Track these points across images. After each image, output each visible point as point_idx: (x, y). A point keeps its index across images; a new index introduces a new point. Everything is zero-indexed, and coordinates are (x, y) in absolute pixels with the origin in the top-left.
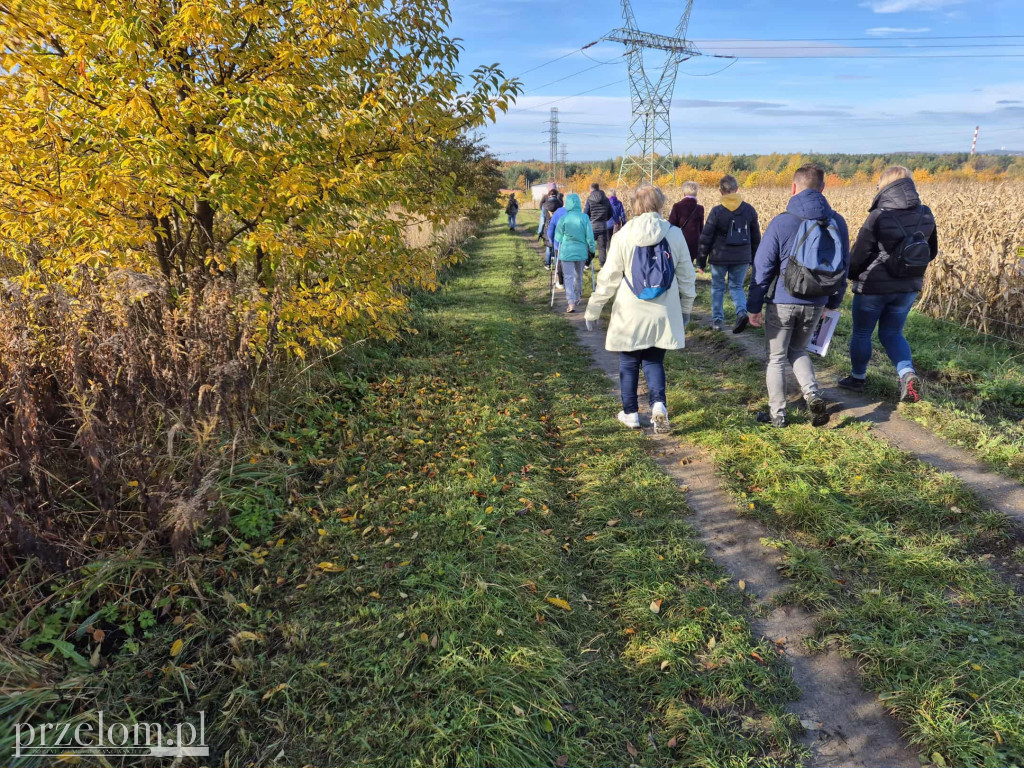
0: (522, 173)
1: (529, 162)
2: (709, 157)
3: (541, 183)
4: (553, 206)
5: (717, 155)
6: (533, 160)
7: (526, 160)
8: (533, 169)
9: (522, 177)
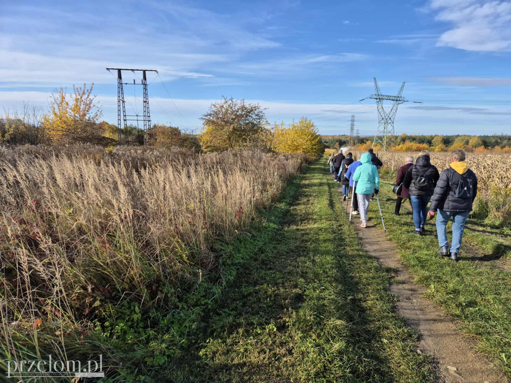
0: (338, 142)
1: (342, 136)
2: (431, 136)
3: (346, 146)
4: (348, 162)
5: (436, 136)
6: (345, 135)
7: (341, 135)
8: (343, 139)
9: (337, 143)
